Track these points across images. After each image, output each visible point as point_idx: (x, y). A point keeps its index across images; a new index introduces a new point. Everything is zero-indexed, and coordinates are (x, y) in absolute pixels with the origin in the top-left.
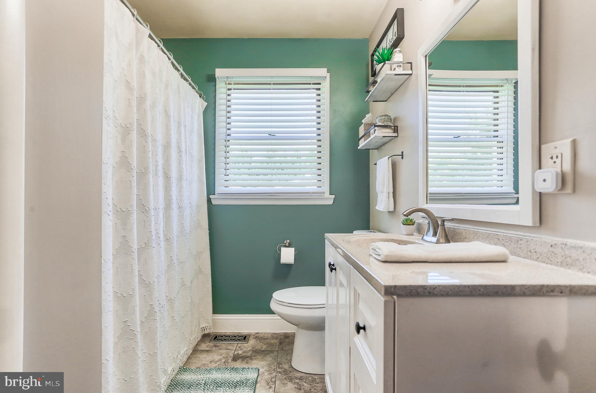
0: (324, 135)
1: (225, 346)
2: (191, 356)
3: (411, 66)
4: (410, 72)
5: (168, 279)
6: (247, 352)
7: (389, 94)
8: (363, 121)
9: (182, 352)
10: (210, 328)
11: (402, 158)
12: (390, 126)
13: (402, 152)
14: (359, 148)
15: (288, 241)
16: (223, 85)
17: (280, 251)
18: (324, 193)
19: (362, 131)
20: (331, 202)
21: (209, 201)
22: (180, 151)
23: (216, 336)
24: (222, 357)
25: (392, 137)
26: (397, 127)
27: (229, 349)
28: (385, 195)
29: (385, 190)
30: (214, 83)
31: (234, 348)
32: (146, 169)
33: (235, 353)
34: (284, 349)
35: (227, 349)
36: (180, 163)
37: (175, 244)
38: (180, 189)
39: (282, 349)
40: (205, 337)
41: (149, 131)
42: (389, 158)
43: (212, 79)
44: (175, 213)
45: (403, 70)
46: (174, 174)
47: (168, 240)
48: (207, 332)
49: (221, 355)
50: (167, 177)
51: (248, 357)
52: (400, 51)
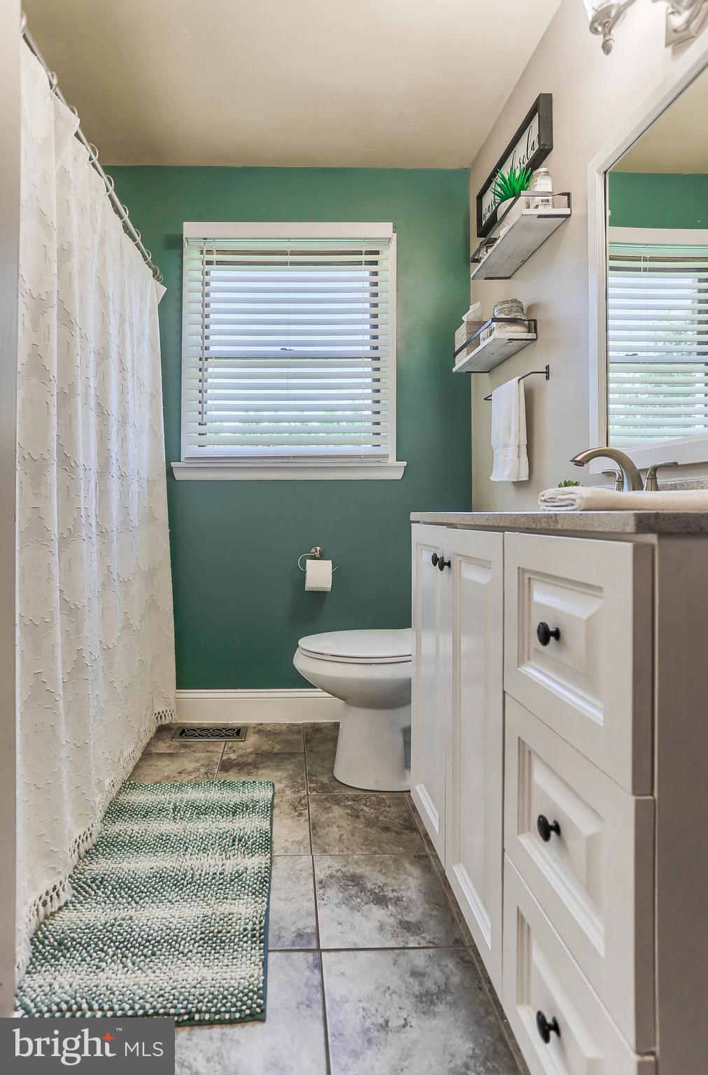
0: (386, 348)
1: (203, 747)
2: (141, 764)
3: (569, 199)
4: (567, 211)
5: (102, 608)
6: (247, 756)
7: (518, 262)
8: (465, 318)
9: (125, 754)
10: (171, 715)
11: (547, 378)
12: (521, 320)
13: (547, 367)
14: (454, 370)
15: (319, 548)
16: (196, 254)
17: (304, 565)
18: (386, 456)
19: (461, 336)
20: (398, 475)
21: (170, 472)
22: (123, 370)
23: (183, 731)
24: (200, 764)
25: (526, 340)
26: (535, 321)
27: (212, 752)
28: (512, 450)
29: (513, 441)
30: (179, 251)
31: (221, 749)
32: (72, 387)
33: (224, 758)
34: (315, 750)
35: (208, 751)
36: (123, 390)
37: (115, 544)
38: (124, 440)
39: (311, 751)
40: (163, 731)
41: (76, 315)
42: (519, 380)
43: (176, 243)
44: (114, 485)
45: (554, 207)
46: (114, 409)
47: (102, 533)
48: (165, 721)
49: (197, 761)
50: (102, 413)
51: (249, 764)
52: (547, 173)
